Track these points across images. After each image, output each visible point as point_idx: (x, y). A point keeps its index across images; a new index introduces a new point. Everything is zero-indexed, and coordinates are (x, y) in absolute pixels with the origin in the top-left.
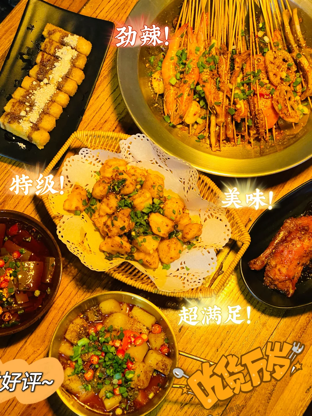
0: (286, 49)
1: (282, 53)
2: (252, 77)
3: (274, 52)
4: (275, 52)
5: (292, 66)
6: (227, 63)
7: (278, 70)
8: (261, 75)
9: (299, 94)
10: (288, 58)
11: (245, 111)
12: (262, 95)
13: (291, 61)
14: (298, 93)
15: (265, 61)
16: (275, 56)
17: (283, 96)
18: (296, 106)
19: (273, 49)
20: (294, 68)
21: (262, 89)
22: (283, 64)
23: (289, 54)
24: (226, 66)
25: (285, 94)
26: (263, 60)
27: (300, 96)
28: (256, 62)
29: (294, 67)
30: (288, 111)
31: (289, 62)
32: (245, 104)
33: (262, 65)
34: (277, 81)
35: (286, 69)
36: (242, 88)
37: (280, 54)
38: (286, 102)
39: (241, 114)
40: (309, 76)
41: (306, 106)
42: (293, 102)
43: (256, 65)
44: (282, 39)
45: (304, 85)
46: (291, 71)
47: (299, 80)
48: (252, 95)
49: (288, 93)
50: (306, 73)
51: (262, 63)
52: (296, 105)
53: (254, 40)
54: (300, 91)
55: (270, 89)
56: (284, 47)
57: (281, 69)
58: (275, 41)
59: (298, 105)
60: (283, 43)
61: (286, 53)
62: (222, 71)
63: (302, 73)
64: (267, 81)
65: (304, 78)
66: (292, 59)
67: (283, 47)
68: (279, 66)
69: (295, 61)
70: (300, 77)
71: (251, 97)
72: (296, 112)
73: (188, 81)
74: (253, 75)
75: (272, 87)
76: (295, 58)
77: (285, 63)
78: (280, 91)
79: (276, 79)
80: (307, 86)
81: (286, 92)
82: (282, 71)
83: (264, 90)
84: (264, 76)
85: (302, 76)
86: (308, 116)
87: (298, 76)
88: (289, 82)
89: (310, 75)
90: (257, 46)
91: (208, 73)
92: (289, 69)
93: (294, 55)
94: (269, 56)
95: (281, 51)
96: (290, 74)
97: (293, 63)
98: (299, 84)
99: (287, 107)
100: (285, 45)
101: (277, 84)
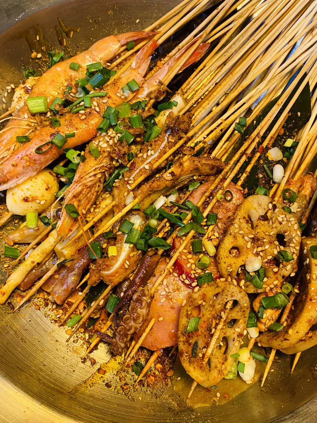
0: (304, 222)
1: (288, 221)
2: (189, 217)
3: (270, 206)
4: (275, 207)
5: (288, 261)
6: (165, 153)
7: (249, 245)
8: (211, 228)
9: (263, 328)
10: (291, 240)
11: (117, 272)
12: (178, 267)
13: (293, 250)
14: (261, 322)
15: (238, 207)
16: (269, 214)
17: (218, 307)
18: (234, 346)
19: (276, 199)
20: (289, 270)
21: (190, 256)
22: (271, 243)
23: (299, 233)
24: (159, 157)
25: (229, 306)
26: (238, 202)
27: (260, 333)
28: (219, 195)
29: (289, 267)
30: (207, 345)
31: (287, 250)
32: (129, 258)
33: (228, 210)
34: (230, 265)
35: (270, 257)
36: (153, 222)
37: (280, 219)
38: (217, 324)
39: (105, 273)
40: (305, 310)
41: (258, 362)
42: (235, 336)
43: (214, 201)
44: (311, 199)
45: (284, 317)
46: (276, 270)
47: (281, 300)
48: (160, 252)
49: (237, 309)
50: (305, 300)
51: (230, 205)
52: (237, 344)
53: (249, 151)
54: (269, 323)
55: (203, 270)
56: (303, 214)
57: (260, 249)
58: (294, 189)
59: (241, 347)
60: (306, 207)
61: (296, 227)
62: (143, 161)
63: (297, 291)
64: (212, 251)
65: (294, 303)
66: (298, 248)
67: (299, 214)
68: (258, 240)
69: (302, 257)
70: (289, 295)
71: (156, 254)
72: (226, 359)
73: (60, 125)
74: (195, 215)
75: (212, 269)
76: (305, 251)
77: (277, 243)
78: (219, 290)
79: (231, 260)
80: (289, 326)
81: (235, 303)
82: (257, 254)
83: (191, 261)
84: (216, 234)
85: (292, 298)
86: (246, 387)
87: (286, 292)
88: (256, 287)
89: (310, 310)
90: (249, 169)
91: (111, 142)
92: (276, 261)
93: (309, 242)
94: (255, 205)
95: (288, 216)
96: (271, 274)
97: (295, 257)
98: (277, 308)
99: (212, 336)
100: (307, 214)
101: (225, 273)
